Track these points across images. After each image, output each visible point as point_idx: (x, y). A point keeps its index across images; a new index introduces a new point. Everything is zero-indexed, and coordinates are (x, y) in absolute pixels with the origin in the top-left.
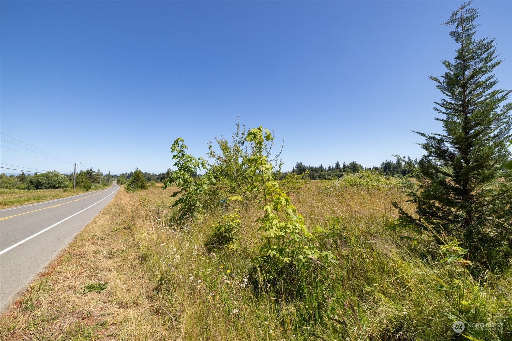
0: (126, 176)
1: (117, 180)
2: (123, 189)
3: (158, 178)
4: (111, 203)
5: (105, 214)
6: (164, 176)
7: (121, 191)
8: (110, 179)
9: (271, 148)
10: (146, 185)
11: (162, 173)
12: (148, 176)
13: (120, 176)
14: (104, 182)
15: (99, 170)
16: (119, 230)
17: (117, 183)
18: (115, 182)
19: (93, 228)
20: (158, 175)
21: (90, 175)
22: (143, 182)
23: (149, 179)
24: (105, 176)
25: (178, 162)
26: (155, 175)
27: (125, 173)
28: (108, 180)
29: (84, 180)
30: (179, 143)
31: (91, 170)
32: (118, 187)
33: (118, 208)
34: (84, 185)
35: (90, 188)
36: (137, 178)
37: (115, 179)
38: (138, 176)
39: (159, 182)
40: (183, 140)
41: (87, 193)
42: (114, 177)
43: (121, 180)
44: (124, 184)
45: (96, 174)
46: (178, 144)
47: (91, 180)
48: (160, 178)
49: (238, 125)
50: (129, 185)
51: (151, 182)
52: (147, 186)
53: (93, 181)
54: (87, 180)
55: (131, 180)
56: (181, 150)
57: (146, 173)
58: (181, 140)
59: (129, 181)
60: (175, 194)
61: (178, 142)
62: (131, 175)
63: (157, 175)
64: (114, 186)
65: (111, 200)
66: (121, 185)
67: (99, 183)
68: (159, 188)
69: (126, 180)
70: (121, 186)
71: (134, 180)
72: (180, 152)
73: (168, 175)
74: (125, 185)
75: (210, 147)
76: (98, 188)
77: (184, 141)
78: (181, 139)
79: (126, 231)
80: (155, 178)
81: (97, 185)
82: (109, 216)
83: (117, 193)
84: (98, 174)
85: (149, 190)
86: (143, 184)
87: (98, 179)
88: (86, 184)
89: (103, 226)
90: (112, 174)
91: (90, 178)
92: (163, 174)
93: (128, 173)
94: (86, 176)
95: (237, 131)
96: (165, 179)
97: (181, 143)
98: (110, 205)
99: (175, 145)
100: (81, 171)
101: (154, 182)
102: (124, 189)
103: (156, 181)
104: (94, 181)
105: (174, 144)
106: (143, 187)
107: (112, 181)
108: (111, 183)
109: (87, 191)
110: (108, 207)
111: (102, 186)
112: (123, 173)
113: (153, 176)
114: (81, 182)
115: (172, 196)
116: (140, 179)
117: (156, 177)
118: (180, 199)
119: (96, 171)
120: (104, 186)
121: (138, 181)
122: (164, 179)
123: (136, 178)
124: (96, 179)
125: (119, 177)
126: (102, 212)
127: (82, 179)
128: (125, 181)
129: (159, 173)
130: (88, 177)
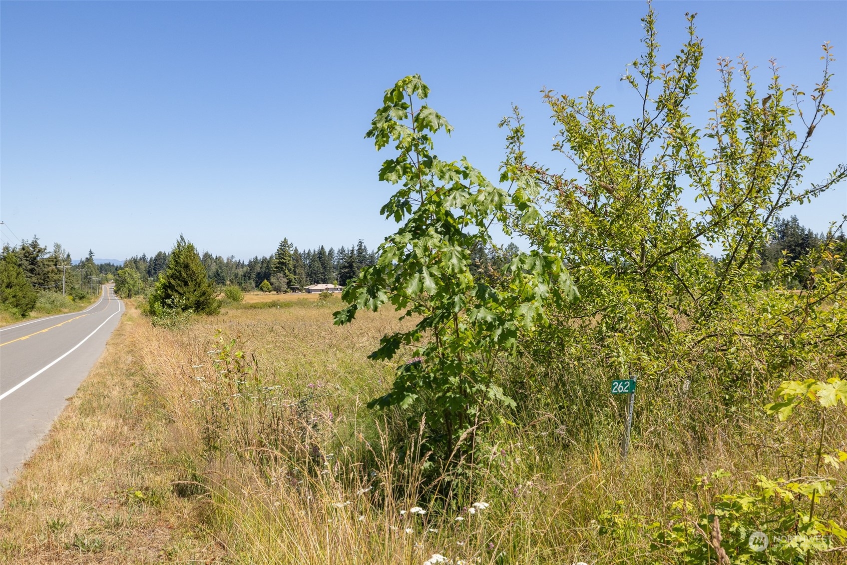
0: (143, 266)
1: (116, 281)
2: (135, 313)
3: (247, 276)
4: (102, 365)
5: (87, 410)
6: (268, 267)
7: (130, 319)
8: (94, 278)
9: (810, 134)
10: (214, 300)
11: (260, 257)
12: (214, 268)
13: (126, 265)
14: (76, 286)
15: (58, 246)
16: (152, 499)
17: (116, 292)
18: (108, 288)
19: (50, 479)
20: (246, 263)
21: (33, 261)
22: (204, 287)
23: (219, 278)
24: (77, 267)
25: (402, 193)
26: (239, 265)
27: (140, 255)
28: (87, 279)
29: (13, 279)
30: (406, 100)
31: (34, 245)
32: (120, 304)
33: (129, 383)
34: (14, 297)
35: (33, 308)
36: (184, 274)
37: (110, 276)
38: (186, 266)
39: (253, 288)
40: (425, 88)
41: (25, 323)
42: (105, 268)
43: (129, 279)
44: (137, 293)
45: (49, 260)
46: (404, 107)
47: (34, 279)
48: (253, 276)
49: (650, 23)
50: (156, 298)
51: (224, 288)
52: (215, 305)
53: (40, 284)
54: (23, 279)
55: (163, 281)
56: (417, 135)
57: (207, 256)
58: (415, 88)
59: (157, 284)
60: (389, 347)
61: (401, 96)
62: (158, 263)
63: (243, 265)
64: (106, 300)
65: (102, 353)
66: (129, 296)
67: (58, 288)
68: (254, 311)
69: (145, 280)
70: (127, 300)
71: (173, 282)
72: (415, 143)
73: (283, 263)
74: (142, 296)
75: (516, 136)
76: (55, 308)
77: (429, 92)
78: (415, 81)
79: (187, 506)
80: (236, 276)
81: (53, 295)
82: (106, 423)
83: (117, 324)
84: (55, 260)
85: (225, 318)
86: (204, 294)
87: (56, 277)
88: (20, 294)
89: (86, 470)
90: (100, 258)
91: (32, 271)
92: (264, 259)
93: (148, 257)
94: (20, 265)
95: (648, 50)
96: (273, 280)
97: (415, 102)
98: (102, 371)
99: (393, 113)
100: (6, 249)
101: (235, 288)
102: (139, 311)
103: (240, 284)
104: (44, 282)
105: (386, 109)
106: (202, 306)
107: (100, 283)
108: (95, 291)
109: (24, 315)
110: (95, 380)
111: (68, 299)
112: (134, 256)
113: (231, 269)
114: (7, 287)
115: (374, 356)
116: (192, 275)
117: (241, 272)
118: (408, 369)
119: (51, 249)
120: (74, 300)
121: (186, 284)
122: (268, 280)
123: (180, 272)
124: (50, 275)
125: (121, 268)
126: (77, 402)
127: (9, 277)
128: (140, 284)
129: (252, 257)
130: (26, 269)
